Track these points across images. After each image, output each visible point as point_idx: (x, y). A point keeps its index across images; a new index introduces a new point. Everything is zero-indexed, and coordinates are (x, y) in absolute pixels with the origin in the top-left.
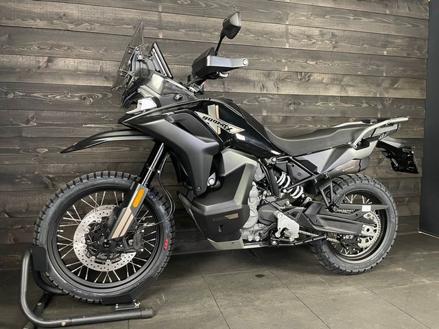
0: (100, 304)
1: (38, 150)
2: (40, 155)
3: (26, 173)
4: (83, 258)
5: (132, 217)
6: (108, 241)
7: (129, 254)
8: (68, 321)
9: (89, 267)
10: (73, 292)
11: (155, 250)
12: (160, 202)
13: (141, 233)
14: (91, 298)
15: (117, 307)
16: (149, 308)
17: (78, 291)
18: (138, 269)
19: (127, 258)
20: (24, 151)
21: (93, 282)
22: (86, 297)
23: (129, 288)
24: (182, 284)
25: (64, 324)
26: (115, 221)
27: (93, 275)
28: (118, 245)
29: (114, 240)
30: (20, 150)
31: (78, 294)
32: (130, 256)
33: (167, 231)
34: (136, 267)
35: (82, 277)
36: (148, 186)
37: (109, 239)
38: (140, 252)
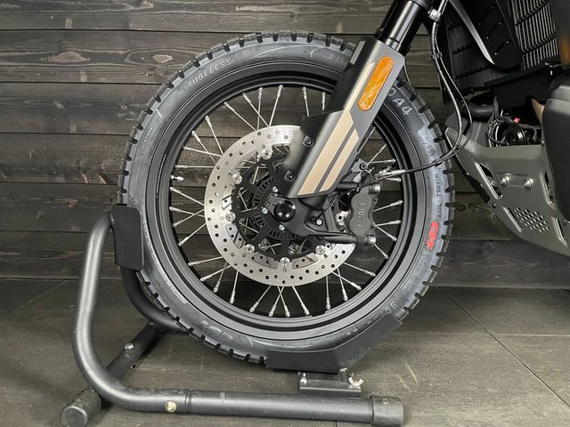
0: (261, 365)
1: (156, 57)
2: (158, 66)
3: (136, 101)
4: (225, 245)
5: (355, 139)
6: (288, 202)
7: (338, 248)
8: (182, 399)
9: (240, 269)
10: (201, 327)
11: (398, 251)
12: (422, 116)
13: (371, 192)
14: (242, 347)
15: (304, 381)
16: (393, 400)
17: (213, 328)
18: (353, 293)
19: (329, 259)
20: (132, 59)
21: (248, 310)
22: (230, 343)
23: (332, 338)
24: (448, 347)
25: (171, 407)
26: (306, 152)
27: (248, 293)
28: (312, 220)
29: (301, 200)
30: (125, 56)
31: (211, 334)
32: (340, 254)
33: (436, 201)
34: (348, 287)
35: (224, 295)
36: (403, 51)
37: (291, 195)
38: (367, 244)
